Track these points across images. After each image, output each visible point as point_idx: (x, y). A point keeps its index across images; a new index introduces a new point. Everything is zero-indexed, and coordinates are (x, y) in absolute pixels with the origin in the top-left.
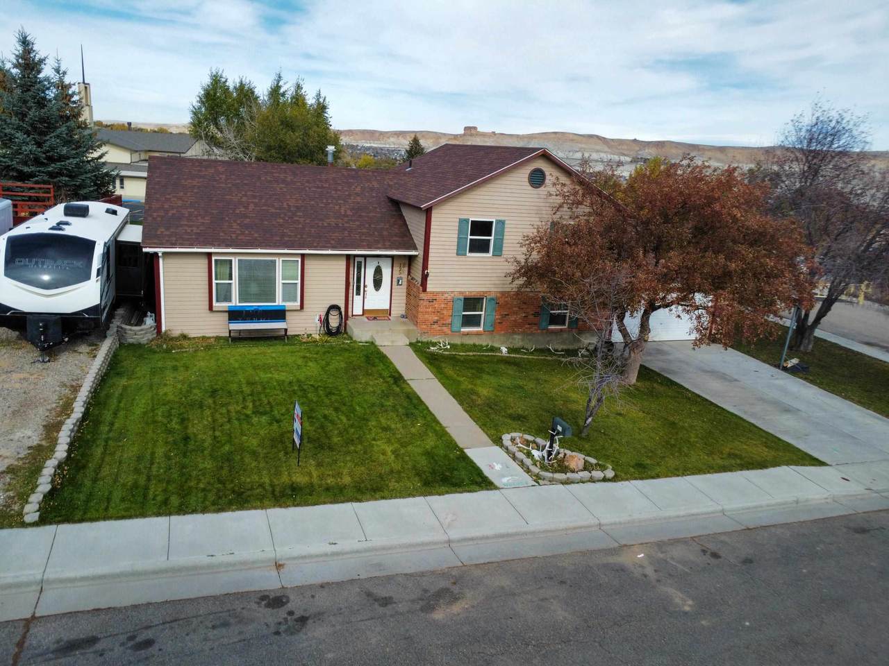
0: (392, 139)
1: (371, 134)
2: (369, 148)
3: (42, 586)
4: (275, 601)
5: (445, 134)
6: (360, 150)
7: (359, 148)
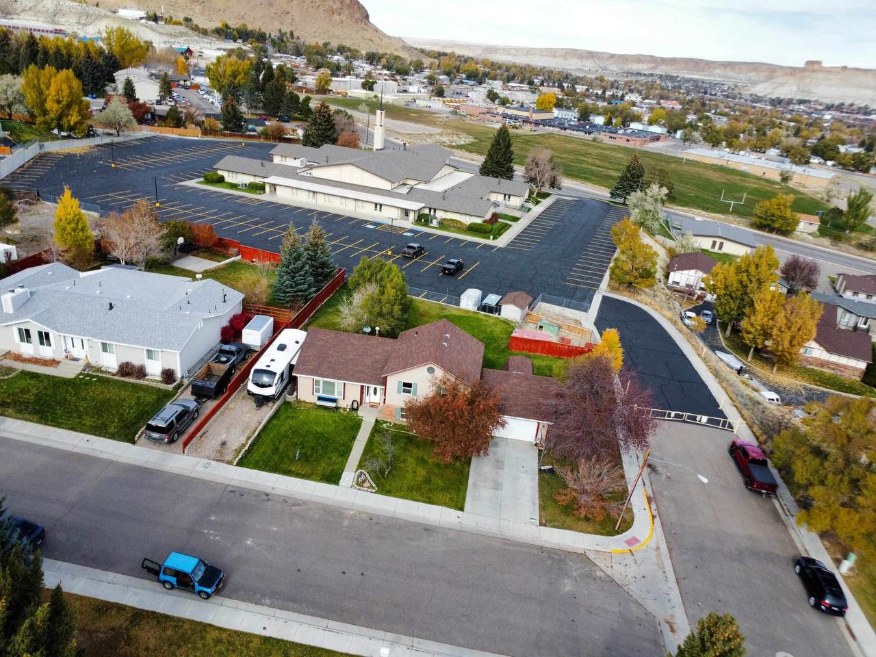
0: (718, 71)
1: (696, 64)
2: (691, 80)
3: (232, 479)
4: (267, 495)
5: (782, 67)
6: (679, 81)
7: (679, 79)
